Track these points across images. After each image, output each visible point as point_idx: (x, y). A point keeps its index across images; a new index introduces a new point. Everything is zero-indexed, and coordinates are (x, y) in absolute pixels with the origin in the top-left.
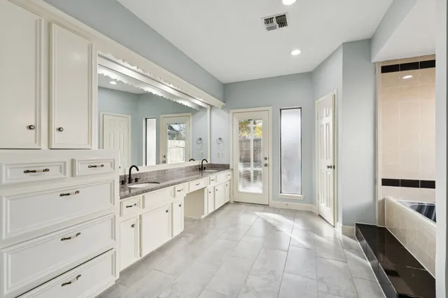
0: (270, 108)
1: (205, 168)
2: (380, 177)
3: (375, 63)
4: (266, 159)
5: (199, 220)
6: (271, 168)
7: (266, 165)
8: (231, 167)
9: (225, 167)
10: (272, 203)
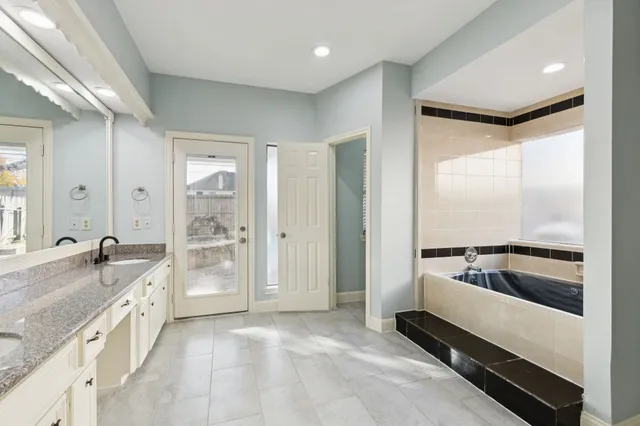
0: (250, 140)
1: (106, 258)
2: (420, 247)
3: (415, 100)
4: (243, 229)
5: (118, 389)
6: (252, 245)
7: (243, 241)
8: (169, 249)
9: (156, 252)
10: (255, 307)
